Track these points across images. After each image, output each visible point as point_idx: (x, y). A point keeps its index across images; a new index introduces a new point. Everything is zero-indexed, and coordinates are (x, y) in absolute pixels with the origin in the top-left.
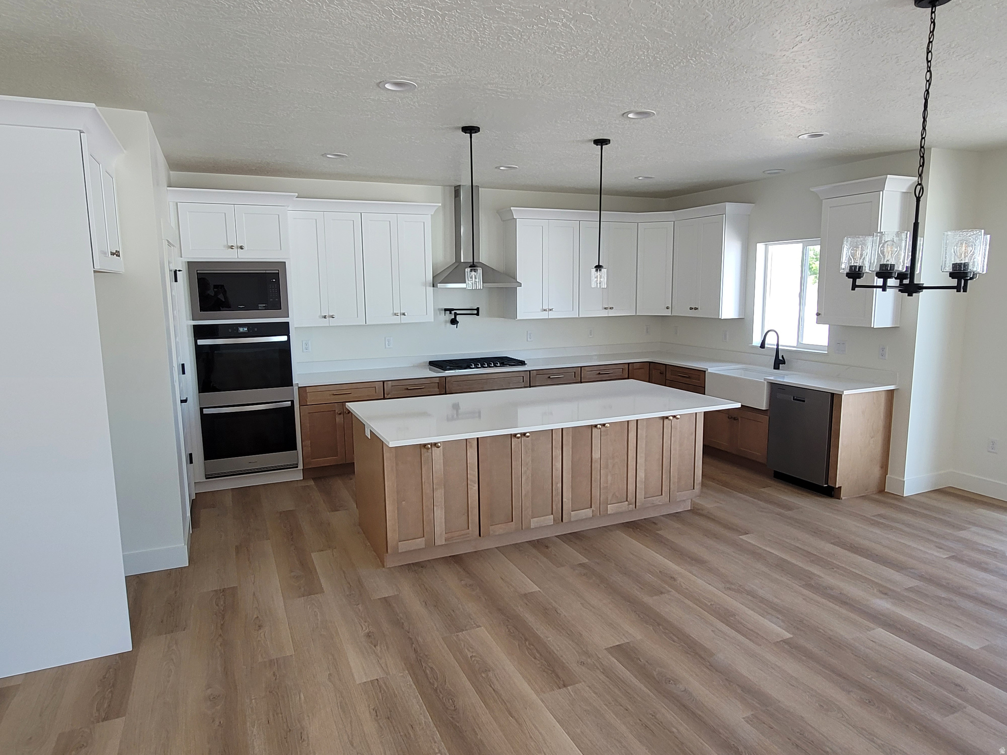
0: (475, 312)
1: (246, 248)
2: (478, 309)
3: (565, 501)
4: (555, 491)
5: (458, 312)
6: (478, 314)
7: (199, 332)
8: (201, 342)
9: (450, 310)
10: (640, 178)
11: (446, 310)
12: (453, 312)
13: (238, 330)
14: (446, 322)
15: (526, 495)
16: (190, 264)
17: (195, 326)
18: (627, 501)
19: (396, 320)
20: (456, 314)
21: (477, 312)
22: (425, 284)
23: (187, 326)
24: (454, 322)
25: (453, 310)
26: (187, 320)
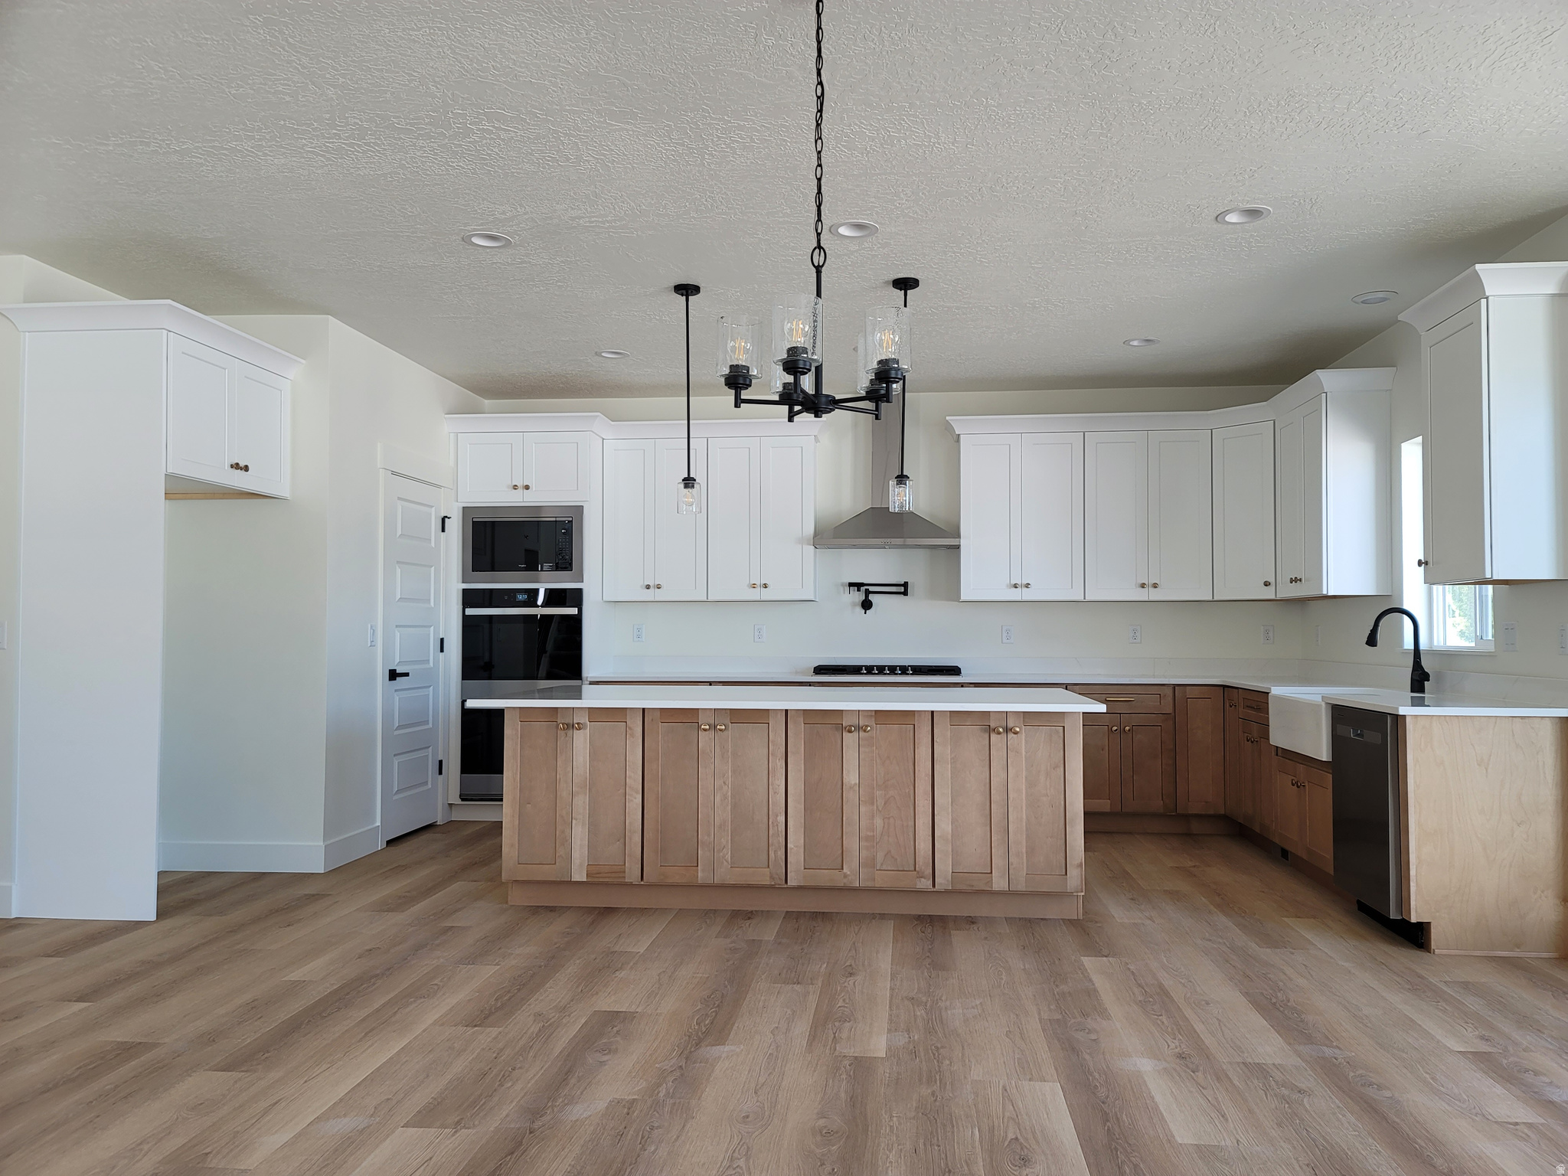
0: (902, 589)
1: (533, 487)
2: (905, 585)
3: (791, 849)
4: (773, 826)
5: (871, 589)
6: (905, 593)
7: (470, 598)
8: (470, 611)
9: (858, 586)
10: (1135, 343)
11: (851, 585)
12: (863, 589)
13: (515, 597)
14: (854, 605)
15: (720, 827)
16: (466, 510)
17: (464, 591)
18: (915, 870)
19: (755, 595)
20: (867, 592)
21: (904, 589)
22: (801, 541)
23: (458, 590)
24: (867, 605)
25: (863, 585)
26: (458, 582)
